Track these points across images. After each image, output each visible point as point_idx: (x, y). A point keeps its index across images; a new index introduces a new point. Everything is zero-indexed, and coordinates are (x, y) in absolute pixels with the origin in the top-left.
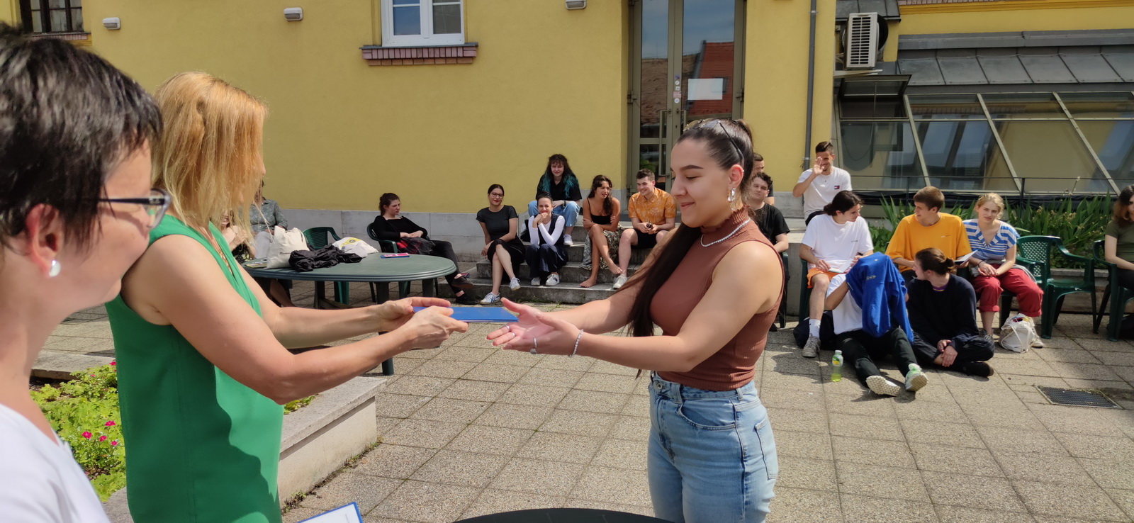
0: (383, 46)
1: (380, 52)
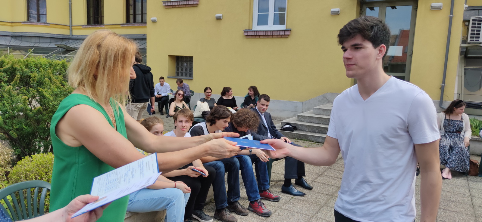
0: (253, 30)
1: (251, 32)
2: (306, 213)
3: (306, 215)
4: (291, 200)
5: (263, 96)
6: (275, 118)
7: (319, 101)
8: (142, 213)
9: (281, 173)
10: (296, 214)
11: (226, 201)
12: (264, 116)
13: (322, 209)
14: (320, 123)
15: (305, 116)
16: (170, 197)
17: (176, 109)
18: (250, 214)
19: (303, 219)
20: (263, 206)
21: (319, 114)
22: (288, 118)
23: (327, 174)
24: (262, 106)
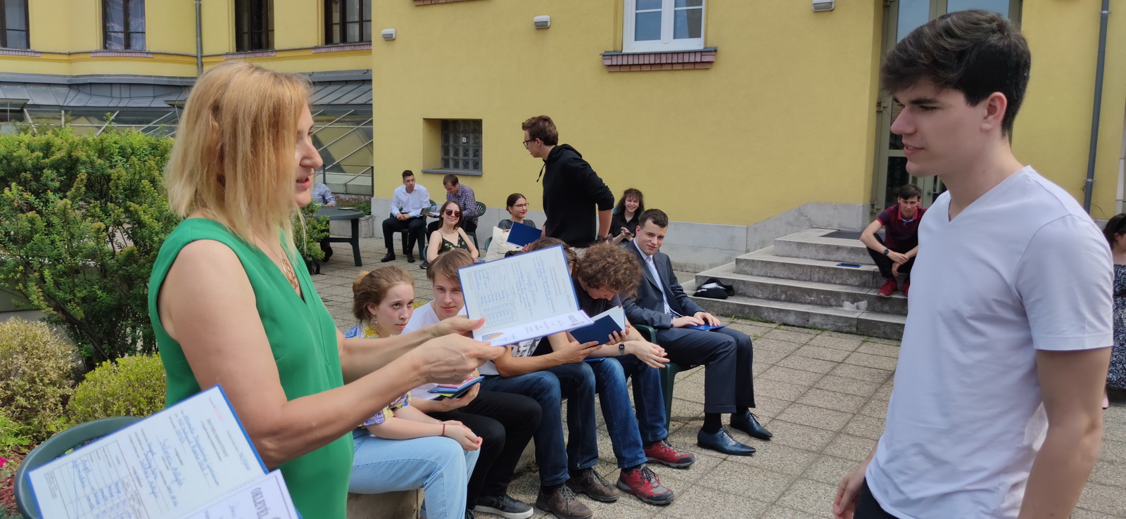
0: (623, 52)
1: (620, 58)
2: (757, 495)
3: (757, 499)
4: (720, 466)
5: (650, 213)
6: (681, 266)
7: (789, 223)
8: (368, 495)
9: (695, 400)
10: (732, 498)
11: (565, 467)
12: (655, 263)
13: (796, 486)
14: (791, 276)
15: (753, 261)
16: (432, 459)
17: (444, 247)
18: (621, 498)
19: (748, 511)
20: (653, 480)
21: (788, 256)
22: (711, 266)
23: (809, 402)
24: (648, 238)
